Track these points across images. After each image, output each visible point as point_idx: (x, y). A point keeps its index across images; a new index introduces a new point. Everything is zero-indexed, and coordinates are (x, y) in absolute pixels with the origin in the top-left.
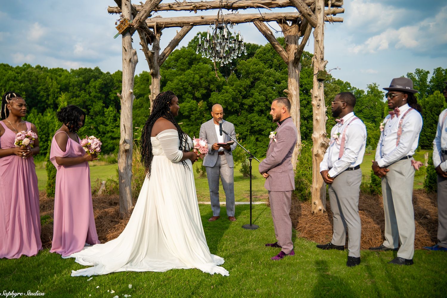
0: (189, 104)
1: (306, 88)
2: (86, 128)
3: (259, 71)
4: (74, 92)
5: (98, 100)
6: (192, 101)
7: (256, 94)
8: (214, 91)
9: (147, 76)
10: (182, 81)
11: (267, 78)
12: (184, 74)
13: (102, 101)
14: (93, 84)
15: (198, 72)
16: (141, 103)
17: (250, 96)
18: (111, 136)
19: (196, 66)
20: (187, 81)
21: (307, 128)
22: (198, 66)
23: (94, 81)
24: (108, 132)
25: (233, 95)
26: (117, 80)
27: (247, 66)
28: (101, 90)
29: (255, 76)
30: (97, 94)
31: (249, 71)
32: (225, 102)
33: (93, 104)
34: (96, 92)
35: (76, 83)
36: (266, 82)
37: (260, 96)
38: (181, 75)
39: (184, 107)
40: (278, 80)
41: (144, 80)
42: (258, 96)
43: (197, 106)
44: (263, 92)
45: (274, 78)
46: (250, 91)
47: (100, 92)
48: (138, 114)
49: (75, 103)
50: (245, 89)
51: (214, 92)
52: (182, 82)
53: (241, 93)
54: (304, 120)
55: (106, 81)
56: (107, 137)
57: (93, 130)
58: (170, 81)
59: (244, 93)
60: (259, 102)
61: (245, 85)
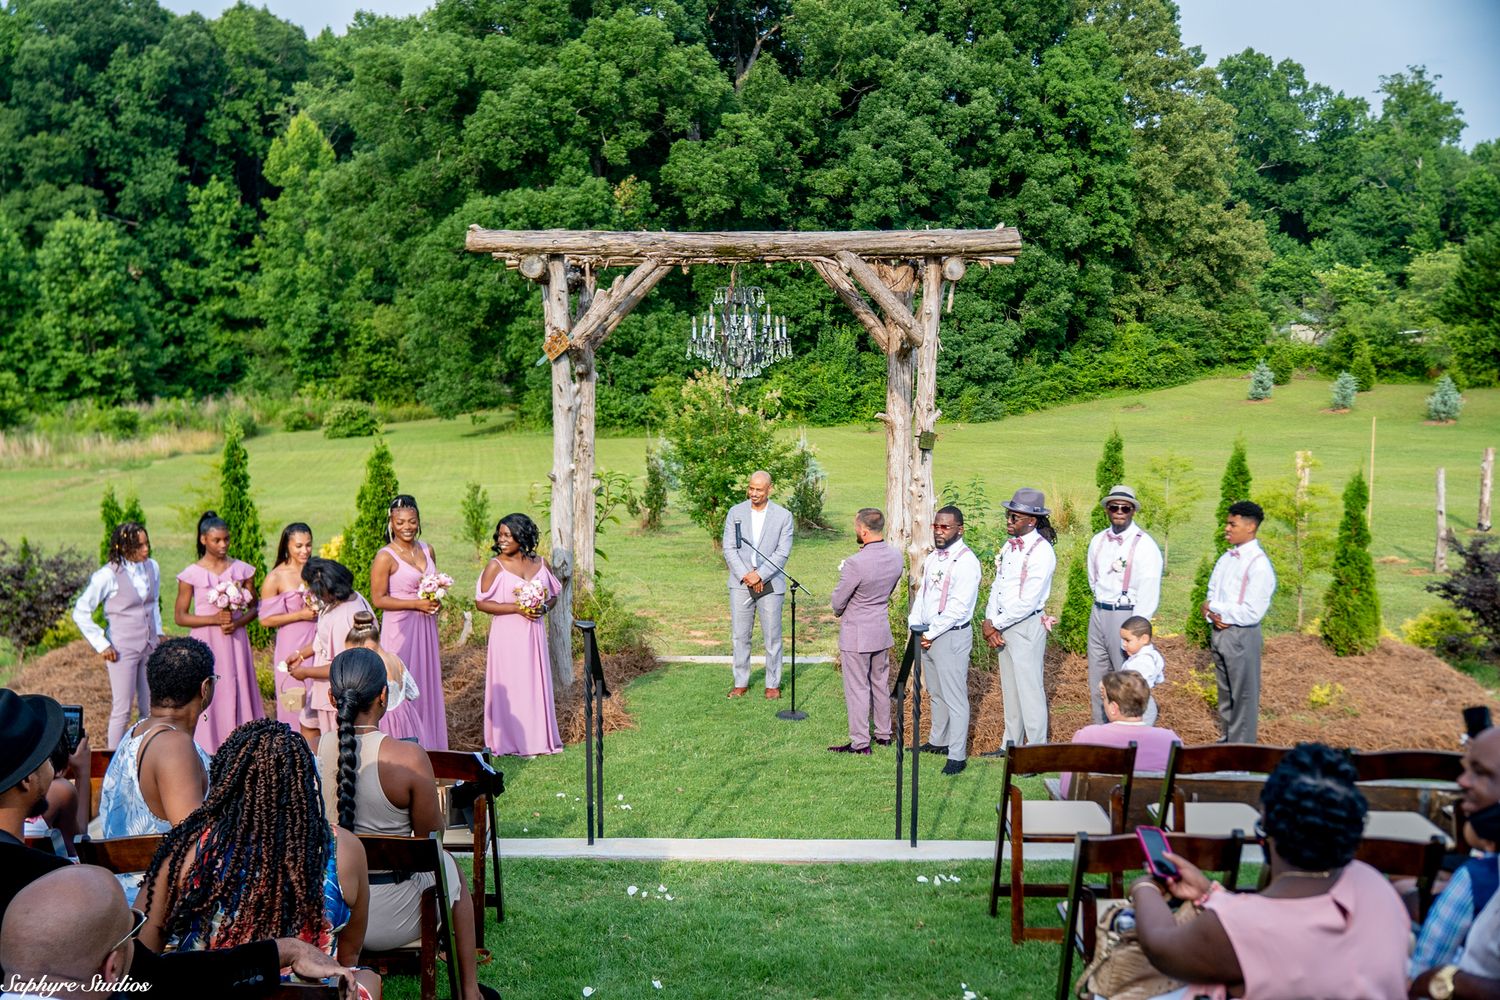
0: (576, 195)
1: (1081, 120)
2: (114, 280)
3: (878, 49)
4: (36, 107)
5: (156, 144)
6: (590, 180)
7: (863, 148)
8: (684, 134)
9: (392, 64)
10: (545, 91)
11: (912, 79)
12: (556, 60)
13: (171, 152)
14: (129, 70)
15: (613, 52)
16: (366, 181)
17: (836, 156)
18: (222, 313)
19: (607, 24)
20: (567, 92)
21: (1078, 293)
22: (612, 21)
23: (132, 54)
24: (209, 292)
25: (763, 154)
26: (239, 54)
27: (824, 23)
28: (167, 99)
29: (858, 70)
30: (147, 118)
31: (836, 47)
32: (731, 181)
33: (130, 164)
34: (145, 109)
35: (44, 62)
36: (907, 98)
37: (877, 157)
38: (541, 62)
39: (556, 206)
40: (958, 88)
41: (378, 79)
42: (869, 158)
43: (611, 203)
44: (891, 141)
45: (939, 76)
46: (835, 135)
47: (161, 107)
48: (352, 228)
49: (47, 158)
50: (816, 124)
51: (682, 141)
52: (544, 97)
53: (796, 145)
54: (1067, 263)
55: (187, 56)
56: (203, 317)
57: (138, 283)
58: (494, 88)
59: (810, 144)
60: (875, 183)
61: (814, 108)
